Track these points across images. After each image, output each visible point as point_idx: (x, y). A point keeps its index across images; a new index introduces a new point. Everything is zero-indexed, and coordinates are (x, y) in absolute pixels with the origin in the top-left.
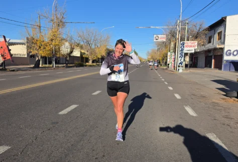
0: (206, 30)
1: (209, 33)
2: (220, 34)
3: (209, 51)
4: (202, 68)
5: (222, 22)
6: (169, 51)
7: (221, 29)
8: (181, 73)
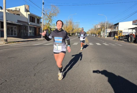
0: (113, 25)
1: (115, 26)
2: (117, 27)
3: (114, 32)
4: (113, 37)
5: (118, 24)
6: (102, 31)
7: (118, 26)
8: (106, 38)
